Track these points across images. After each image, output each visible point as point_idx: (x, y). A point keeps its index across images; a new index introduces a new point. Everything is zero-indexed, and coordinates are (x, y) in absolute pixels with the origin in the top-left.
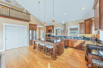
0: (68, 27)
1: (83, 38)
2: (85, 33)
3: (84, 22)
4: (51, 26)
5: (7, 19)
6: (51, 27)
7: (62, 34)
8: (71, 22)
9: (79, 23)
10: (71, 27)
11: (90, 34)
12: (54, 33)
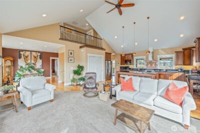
0: (158, 56)
1: (180, 70)
2: (184, 65)
3: (182, 50)
4: (129, 54)
5: (92, 49)
6: (131, 56)
7: (147, 65)
8: (161, 49)
9: (176, 52)
10: (162, 56)
11: (190, 65)
12: (133, 64)
